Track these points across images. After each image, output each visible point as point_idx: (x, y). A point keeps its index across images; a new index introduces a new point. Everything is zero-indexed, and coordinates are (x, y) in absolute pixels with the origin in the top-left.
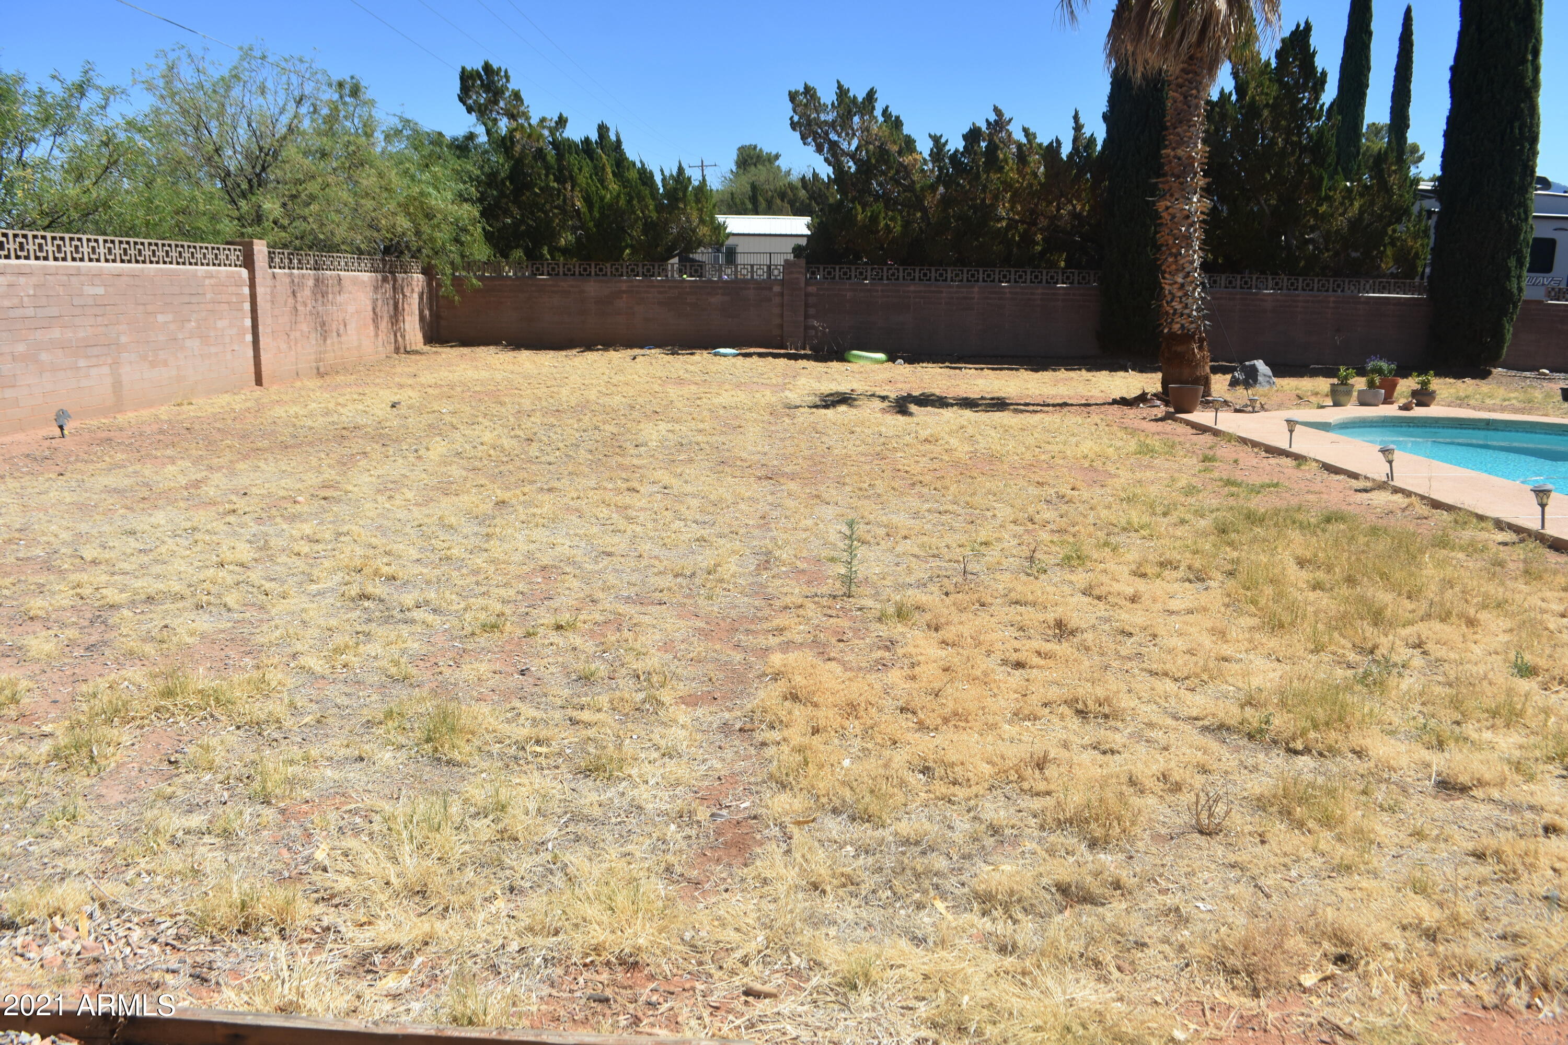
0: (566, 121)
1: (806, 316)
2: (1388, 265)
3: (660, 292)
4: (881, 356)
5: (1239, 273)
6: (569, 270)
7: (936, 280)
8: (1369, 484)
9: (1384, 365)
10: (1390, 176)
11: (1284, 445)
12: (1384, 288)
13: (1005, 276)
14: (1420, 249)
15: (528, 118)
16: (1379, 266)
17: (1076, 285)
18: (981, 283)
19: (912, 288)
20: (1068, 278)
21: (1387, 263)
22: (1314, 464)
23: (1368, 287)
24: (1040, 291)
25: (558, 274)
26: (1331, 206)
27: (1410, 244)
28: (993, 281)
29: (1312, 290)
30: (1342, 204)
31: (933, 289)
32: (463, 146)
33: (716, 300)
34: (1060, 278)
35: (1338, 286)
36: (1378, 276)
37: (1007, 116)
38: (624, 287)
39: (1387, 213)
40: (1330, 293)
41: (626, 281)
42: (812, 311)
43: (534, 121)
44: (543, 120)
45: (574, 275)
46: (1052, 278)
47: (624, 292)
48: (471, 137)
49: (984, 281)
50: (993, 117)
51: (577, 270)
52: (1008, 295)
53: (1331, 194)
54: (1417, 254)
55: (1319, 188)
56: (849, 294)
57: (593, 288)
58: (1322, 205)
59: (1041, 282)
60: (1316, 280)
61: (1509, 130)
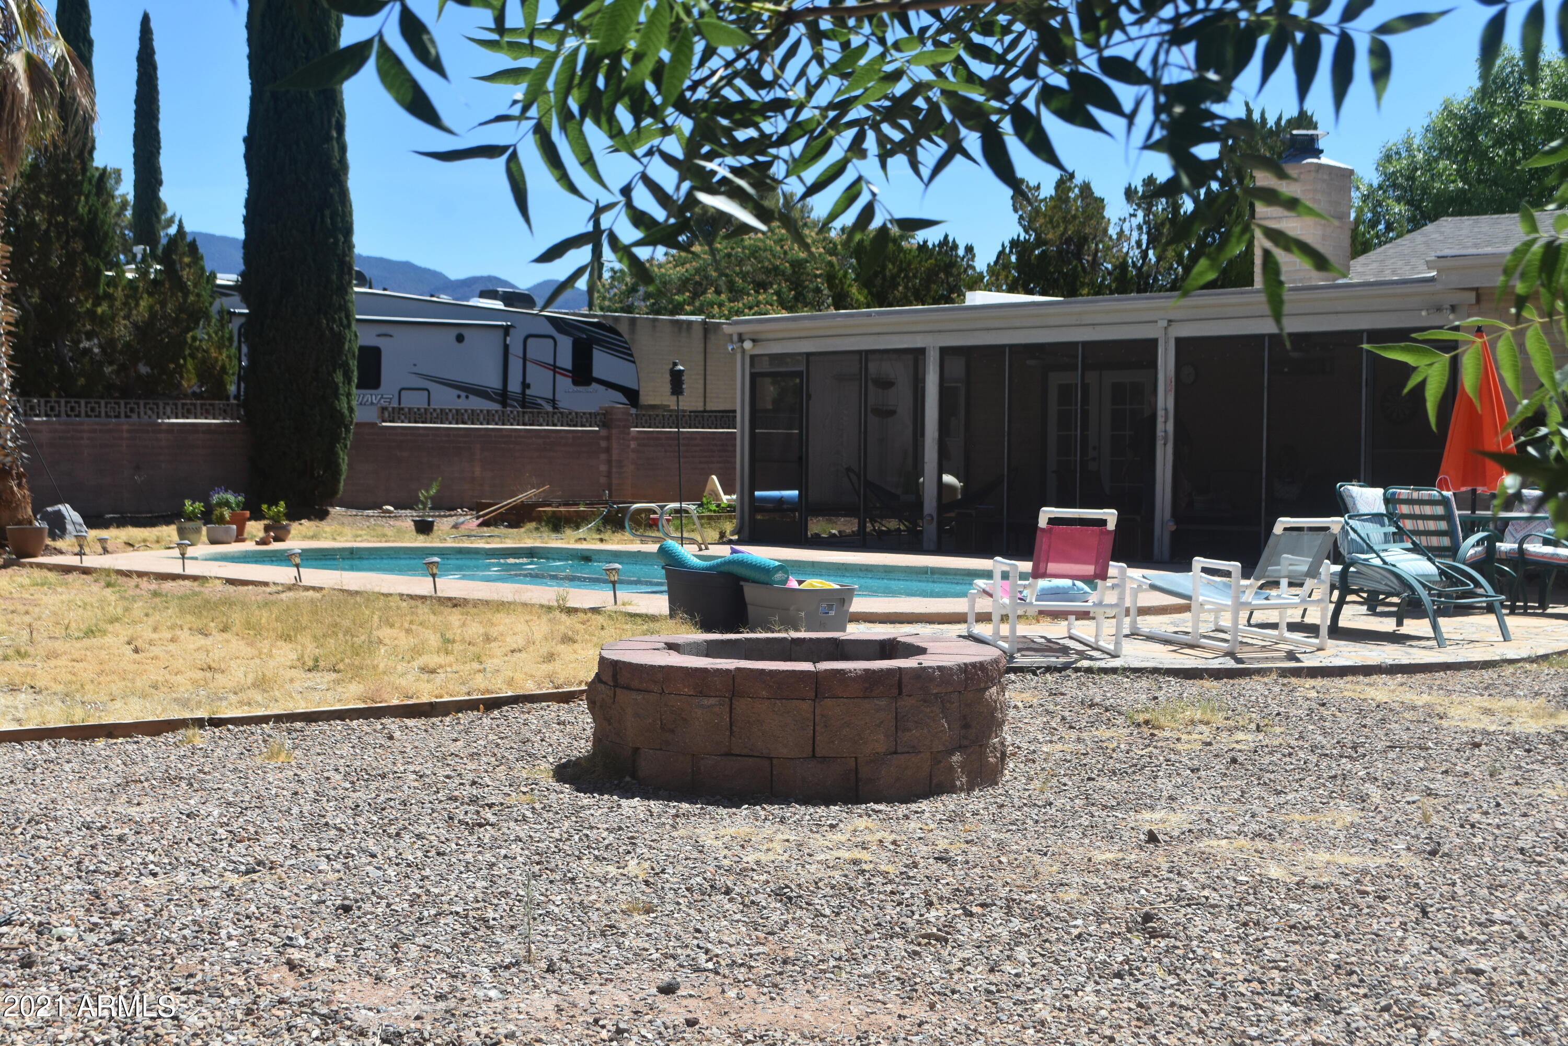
2: (190, 383)
8: (280, 588)
9: (231, 498)
10: (182, 269)
11: (180, 571)
12: (189, 411)
14: (227, 361)
16: (180, 384)
21: (189, 380)
22: (217, 582)
23: (168, 410)
26: (111, 307)
27: (214, 355)
29: (99, 416)
30: (125, 304)
35: (132, 410)
36: (178, 398)
39: (184, 316)
40: (123, 420)
53: (111, 290)
54: (223, 368)
55: (96, 284)
58: (99, 305)
60: (103, 403)
61: (319, 219)
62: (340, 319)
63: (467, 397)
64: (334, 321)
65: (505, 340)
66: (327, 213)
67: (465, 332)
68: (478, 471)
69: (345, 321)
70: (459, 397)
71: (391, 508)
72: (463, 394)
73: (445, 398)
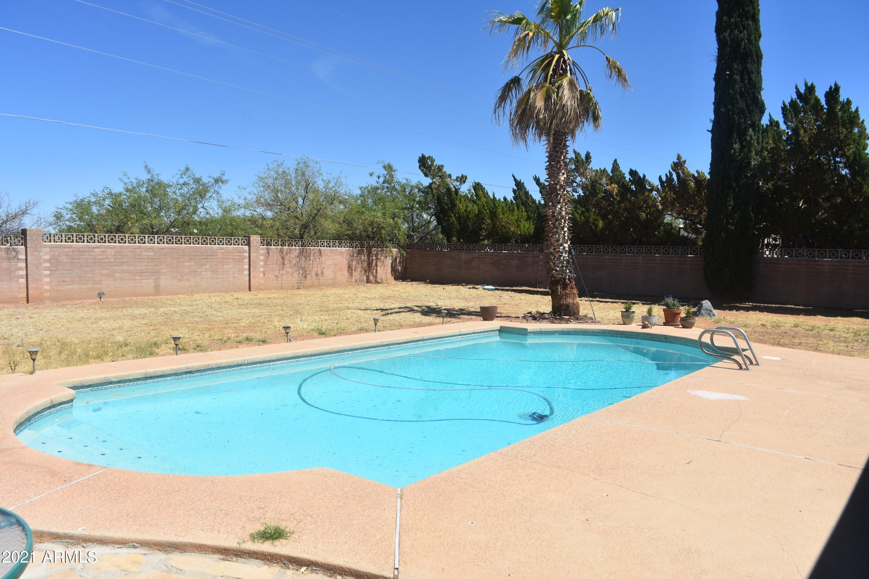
0: (466, 177)
3: (491, 258)
6: (456, 247)
7: (620, 253)
13: (657, 251)
15: (449, 177)
17: (698, 255)
18: (644, 255)
19: (607, 257)
20: (694, 251)
24: (676, 259)
28: (651, 253)
31: (617, 257)
33: (514, 262)
34: (689, 251)
38: (476, 255)
41: (477, 253)
43: (453, 177)
44: (457, 178)
45: (457, 249)
46: (686, 251)
49: (646, 253)
52: (658, 261)
57: (464, 256)
59: (678, 254)
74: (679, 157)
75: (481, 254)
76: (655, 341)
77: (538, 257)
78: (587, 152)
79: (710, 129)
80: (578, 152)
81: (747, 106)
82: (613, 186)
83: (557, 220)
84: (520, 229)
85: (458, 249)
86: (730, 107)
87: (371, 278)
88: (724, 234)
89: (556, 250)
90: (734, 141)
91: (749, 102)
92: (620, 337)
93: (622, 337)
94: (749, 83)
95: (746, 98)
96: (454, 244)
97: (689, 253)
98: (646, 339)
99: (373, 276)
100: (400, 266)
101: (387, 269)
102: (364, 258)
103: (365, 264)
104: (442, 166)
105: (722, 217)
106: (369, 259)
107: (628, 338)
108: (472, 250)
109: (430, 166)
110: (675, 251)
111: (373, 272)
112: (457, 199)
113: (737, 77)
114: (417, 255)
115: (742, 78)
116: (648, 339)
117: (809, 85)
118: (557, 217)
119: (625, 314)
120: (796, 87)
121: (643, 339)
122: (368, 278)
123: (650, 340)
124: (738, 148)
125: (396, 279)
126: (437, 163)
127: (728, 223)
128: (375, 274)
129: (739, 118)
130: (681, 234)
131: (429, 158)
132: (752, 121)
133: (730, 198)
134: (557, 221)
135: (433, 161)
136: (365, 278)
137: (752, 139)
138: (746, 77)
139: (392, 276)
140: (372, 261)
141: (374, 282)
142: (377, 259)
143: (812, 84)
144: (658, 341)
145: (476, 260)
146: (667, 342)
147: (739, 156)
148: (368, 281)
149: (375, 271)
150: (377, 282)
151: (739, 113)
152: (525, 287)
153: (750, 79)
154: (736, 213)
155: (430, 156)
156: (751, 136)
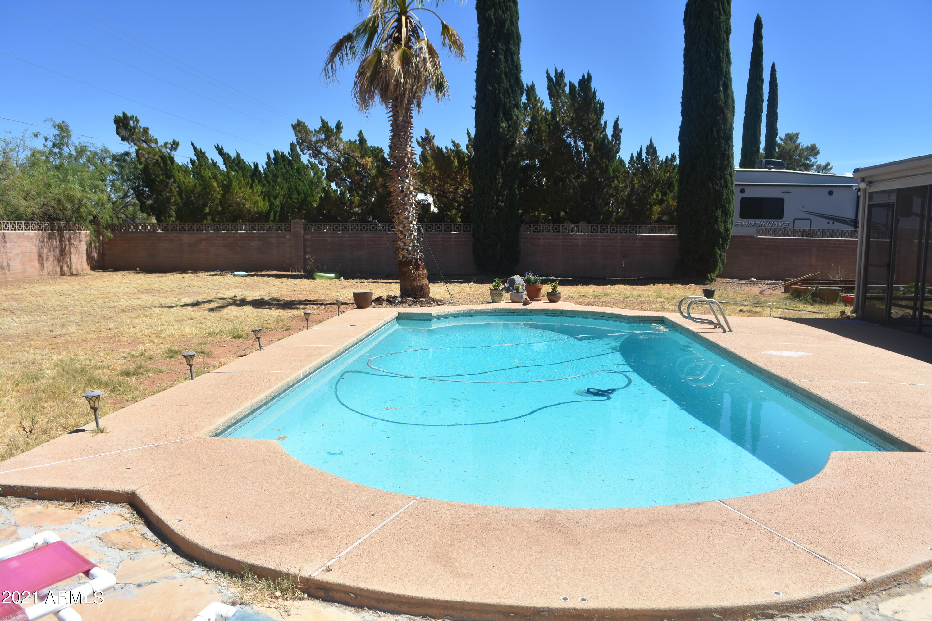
0: (177, 144)
1: (305, 253)
3: (223, 240)
4: (333, 275)
5: (561, 223)
6: (174, 227)
12: (652, 230)
15: (156, 142)
17: (463, 232)
19: (365, 236)
20: (457, 228)
23: (642, 230)
24: (440, 236)
25: (168, 230)
31: (377, 236)
32: (120, 159)
33: (254, 244)
34: (451, 228)
37: (432, 134)
38: (203, 237)
40: (618, 234)
41: (205, 233)
42: (308, 250)
43: (161, 143)
44: (166, 144)
45: (176, 230)
46: (448, 228)
47: (203, 240)
48: (127, 154)
50: (424, 135)
51: (178, 227)
56: (329, 239)
57: (186, 238)
59: (441, 231)
60: (599, 226)
61: (710, 133)
62: (721, 183)
63: (833, 223)
64: (717, 184)
65: (858, 193)
66: (715, 129)
67: (833, 189)
68: (814, 261)
69: (723, 184)
70: (829, 223)
71: (755, 280)
72: (831, 222)
73: (820, 224)
74: (427, 132)
75: (210, 235)
76: (549, 316)
77: (285, 237)
78: (339, 122)
79: (474, 106)
80: (326, 120)
81: (511, 86)
82: (367, 159)
83: (406, 195)
84: (258, 206)
85: (178, 229)
86: (496, 86)
87: (65, 268)
88: (495, 211)
89: (406, 228)
90: (500, 120)
91: (513, 82)
92: (511, 315)
93: (514, 315)
94: (512, 64)
95: (510, 78)
96: (171, 224)
97: (453, 230)
98: (539, 315)
99: (68, 266)
100: (97, 253)
101: (82, 257)
102: (56, 243)
103: (57, 252)
104: (148, 129)
105: (492, 194)
106: (62, 245)
107: (520, 315)
108: (198, 230)
109: (134, 128)
110: (439, 228)
111: (67, 262)
112: (174, 169)
113: (502, 57)
114: (118, 238)
115: (505, 57)
116: (541, 315)
117: (559, 71)
118: (406, 192)
119: (495, 292)
120: (547, 73)
121: (536, 315)
122: (62, 268)
123: (544, 316)
124: (506, 127)
125: (93, 268)
126: (142, 124)
127: (498, 200)
128: (69, 263)
129: (504, 96)
130: (432, 210)
131: (132, 117)
132: (515, 101)
133: (499, 175)
134: (407, 197)
135: (137, 121)
136: (58, 270)
137: (518, 119)
138: (510, 58)
139: (88, 265)
140: (65, 247)
141: (69, 274)
142: (71, 244)
143: (562, 71)
144: (552, 316)
145: (204, 242)
146: (563, 316)
147: (507, 135)
148: (63, 274)
149: (69, 260)
150: (72, 274)
151: (504, 93)
152: (272, 271)
153: (513, 60)
154: (504, 190)
155: (133, 116)
156: (517, 116)
